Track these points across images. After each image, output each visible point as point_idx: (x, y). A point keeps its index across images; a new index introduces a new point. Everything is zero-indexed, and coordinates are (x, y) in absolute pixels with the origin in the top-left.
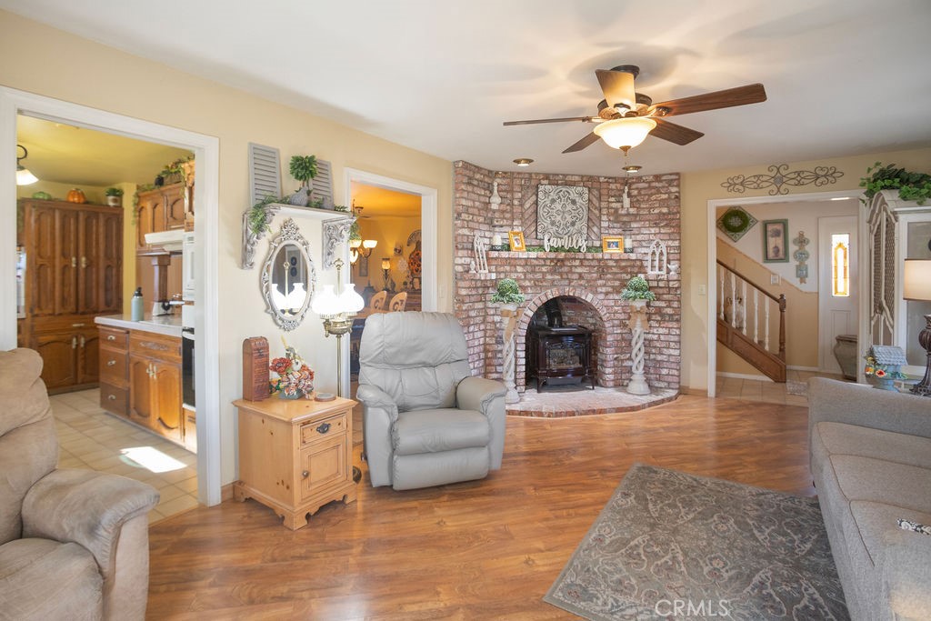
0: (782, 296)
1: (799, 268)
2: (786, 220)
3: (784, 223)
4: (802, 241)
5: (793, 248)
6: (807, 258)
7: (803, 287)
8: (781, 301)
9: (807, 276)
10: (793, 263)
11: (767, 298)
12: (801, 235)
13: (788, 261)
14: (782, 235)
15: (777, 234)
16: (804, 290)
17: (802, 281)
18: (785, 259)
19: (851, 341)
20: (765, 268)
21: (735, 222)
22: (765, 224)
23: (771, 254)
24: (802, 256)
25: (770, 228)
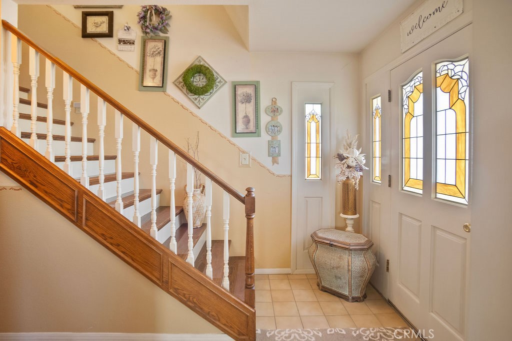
0: (249, 191)
1: (270, 145)
2: (258, 82)
3: (256, 86)
4: (275, 110)
5: (265, 119)
6: (280, 131)
7: (276, 169)
8: (249, 202)
9: (279, 155)
10: (265, 137)
11: (227, 196)
12: (274, 101)
13: (259, 136)
14: (253, 101)
15: (247, 99)
16: (277, 173)
17: (275, 161)
18: (256, 133)
19: (331, 245)
20: (234, 145)
21: (199, 81)
22: (235, 87)
23: (240, 128)
24: (274, 129)
25: (240, 91)
